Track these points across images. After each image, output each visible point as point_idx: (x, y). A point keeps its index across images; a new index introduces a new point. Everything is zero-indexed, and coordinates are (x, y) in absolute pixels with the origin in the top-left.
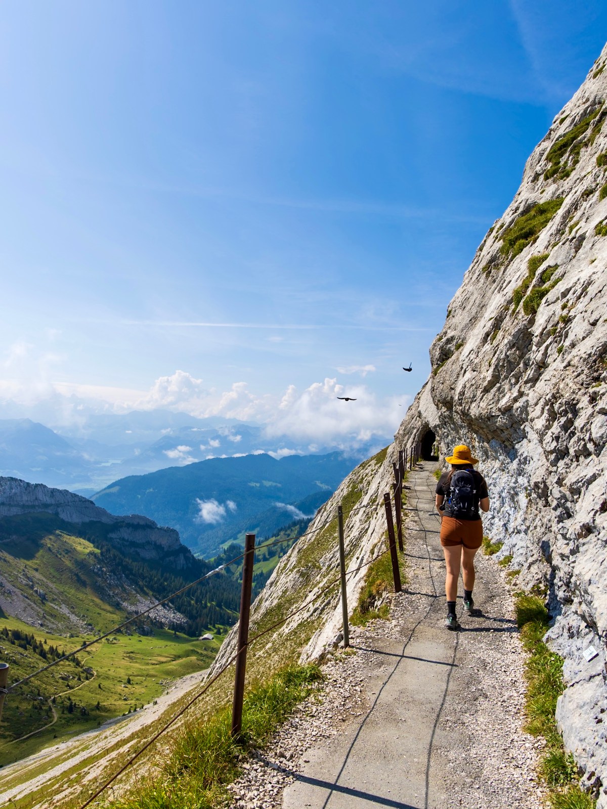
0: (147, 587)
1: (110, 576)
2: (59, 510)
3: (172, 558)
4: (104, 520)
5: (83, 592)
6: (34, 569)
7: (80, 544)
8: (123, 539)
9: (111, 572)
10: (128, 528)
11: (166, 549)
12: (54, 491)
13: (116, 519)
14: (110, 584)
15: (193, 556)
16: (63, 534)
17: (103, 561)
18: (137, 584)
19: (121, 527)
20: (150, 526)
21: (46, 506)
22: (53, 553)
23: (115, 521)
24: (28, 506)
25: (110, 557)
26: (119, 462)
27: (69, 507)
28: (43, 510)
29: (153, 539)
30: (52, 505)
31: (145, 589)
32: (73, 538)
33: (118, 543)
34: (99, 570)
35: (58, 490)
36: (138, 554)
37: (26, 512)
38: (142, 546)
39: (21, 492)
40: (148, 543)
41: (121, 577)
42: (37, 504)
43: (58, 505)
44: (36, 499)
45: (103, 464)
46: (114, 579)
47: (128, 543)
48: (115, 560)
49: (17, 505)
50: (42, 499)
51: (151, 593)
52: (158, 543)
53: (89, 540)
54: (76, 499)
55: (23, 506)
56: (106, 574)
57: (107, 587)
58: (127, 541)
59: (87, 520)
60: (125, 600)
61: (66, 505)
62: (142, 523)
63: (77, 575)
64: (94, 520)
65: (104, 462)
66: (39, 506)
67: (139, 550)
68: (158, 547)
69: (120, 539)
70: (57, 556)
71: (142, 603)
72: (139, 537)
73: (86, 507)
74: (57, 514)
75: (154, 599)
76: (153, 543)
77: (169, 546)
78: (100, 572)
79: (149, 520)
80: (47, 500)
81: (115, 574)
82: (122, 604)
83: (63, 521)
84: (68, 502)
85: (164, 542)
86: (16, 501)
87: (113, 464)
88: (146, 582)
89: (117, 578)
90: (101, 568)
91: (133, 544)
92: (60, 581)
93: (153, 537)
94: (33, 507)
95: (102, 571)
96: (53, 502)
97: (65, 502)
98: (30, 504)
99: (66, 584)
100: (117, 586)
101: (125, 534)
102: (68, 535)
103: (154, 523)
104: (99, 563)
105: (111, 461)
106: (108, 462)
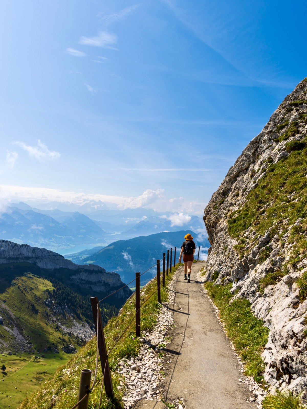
0: (83, 314)
1: (56, 307)
2: (37, 261)
3: (115, 291)
4: (70, 267)
5: (34, 318)
6: (3, 301)
7: (43, 283)
8: (82, 280)
9: (58, 303)
10: (86, 273)
11: (111, 286)
12: (35, 249)
13: (78, 267)
14: (55, 312)
15: (130, 290)
16: (33, 277)
17: (53, 296)
18: (75, 312)
19: (81, 272)
20: (101, 271)
21: (27, 258)
22: (20, 290)
23: (78, 268)
24: (13, 259)
25: (59, 293)
26: (120, 233)
27: (45, 259)
28: (25, 261)
29: (103, 279)
30: (32, 257)
31: (81, 316)
32: (40, 279)
33: (78, 282)
34: (49, 303)
35: (38, 249)
36: (91, 289)
37: (11, 262)
38: (95, 284)
39: (8, 249)
40: (99, 282)
41: (65, 307)
42: (21, 257)
43: (37, 258)
44: (21, 254)
45: (112, 234)
46: (59, 309)
47: (85, 282)
48: (62, 295)
49: (4, 258)
50: (25, 254)
51: (85, 319)
52: (106, 282)
53: (51, 281)
54: (51, 254)
55: (10, 258)
56: (53, 305)
57: (53, 314)
58: (84, 280)
59: (58, 267)
60: (64, 324)
61: (43, 258)
62: (96, 269)
63: (33, 306)
64: (63, 267)
65: (113, 233)
66: (21, 258)
67: (92, 286)
68: (106, 284)
69: (79, 279)
70: (22, 292)
71: (76, 326)
72: (93, 278)
73: (57, 259)
74: (35, 263)
75: (85, 323)
76: (103, 282)
77: (114, 284)
78: (50, 304)
79: (101, 268)
80: (30, 255)
81: (60, 305)
82: (60, 327)
83: (39, 268)
84: (45, 256)
85: (111, 281)
86: (4, 255)
87: (117, 234)
88: (83, 310)
89: (62, 308)
90: (51, 301)
91: (88, 282)
92: (20, 310)
93: (103, 278)
94: (17, 259)
95: (52, 303)
96: (34, 256)
97: (42, 256)
98: (15, 257)
99: (24, 312)
100: (60, 314)
101: (84, 276)
102: (38, 277)
103: (103, 270)
104: (50, 298)
105: (116, 233)
106: (114, 233)
